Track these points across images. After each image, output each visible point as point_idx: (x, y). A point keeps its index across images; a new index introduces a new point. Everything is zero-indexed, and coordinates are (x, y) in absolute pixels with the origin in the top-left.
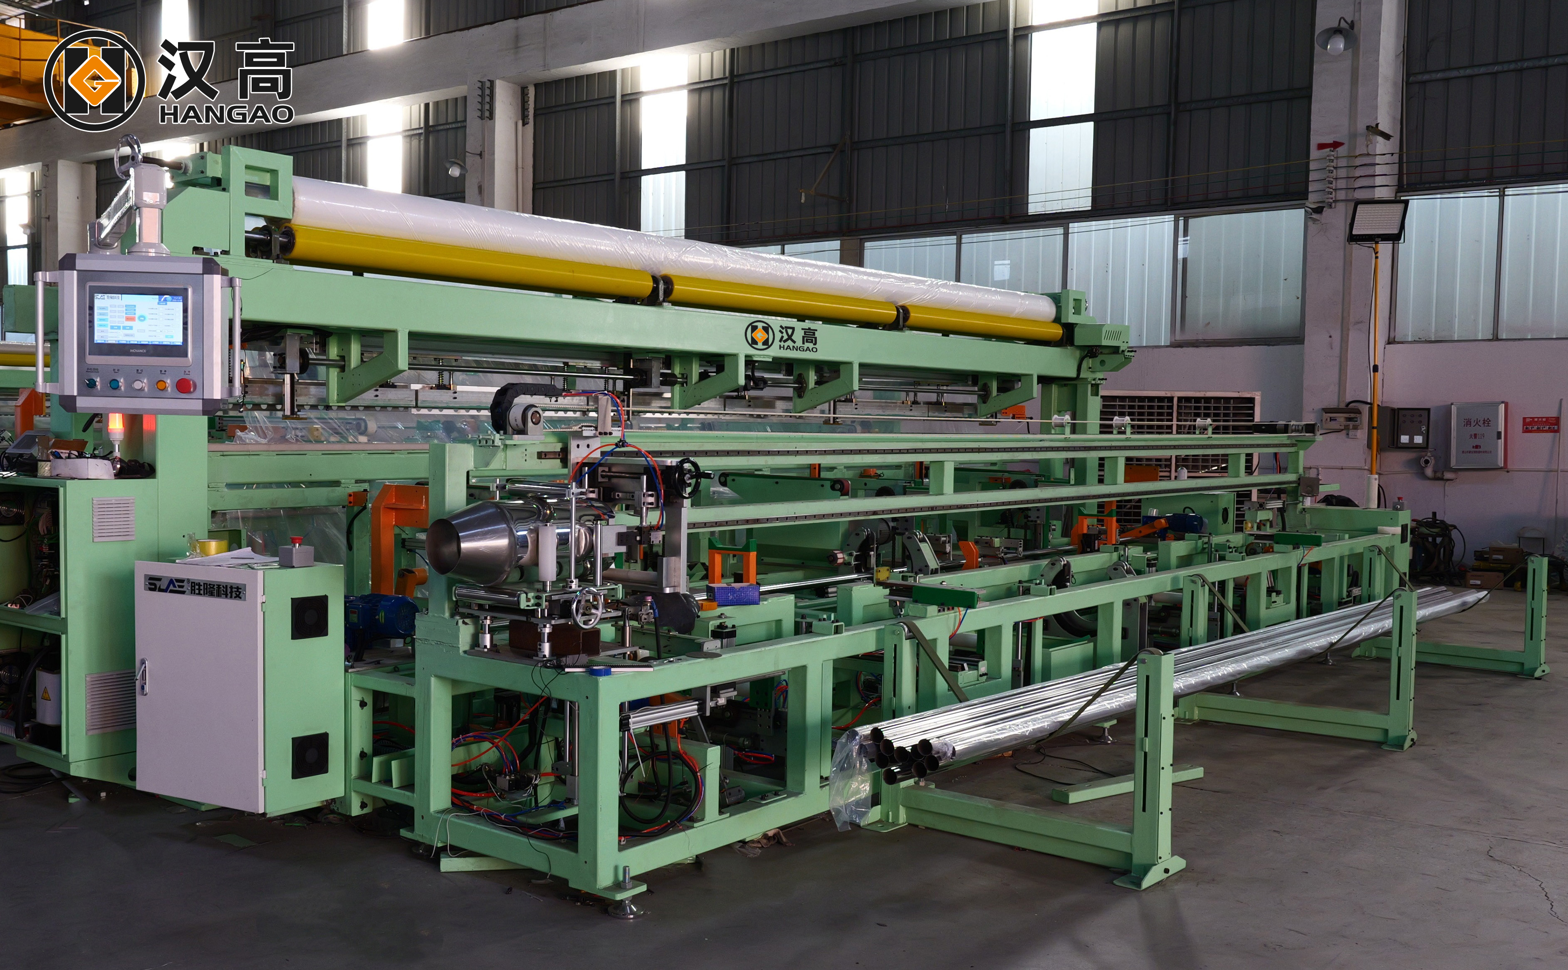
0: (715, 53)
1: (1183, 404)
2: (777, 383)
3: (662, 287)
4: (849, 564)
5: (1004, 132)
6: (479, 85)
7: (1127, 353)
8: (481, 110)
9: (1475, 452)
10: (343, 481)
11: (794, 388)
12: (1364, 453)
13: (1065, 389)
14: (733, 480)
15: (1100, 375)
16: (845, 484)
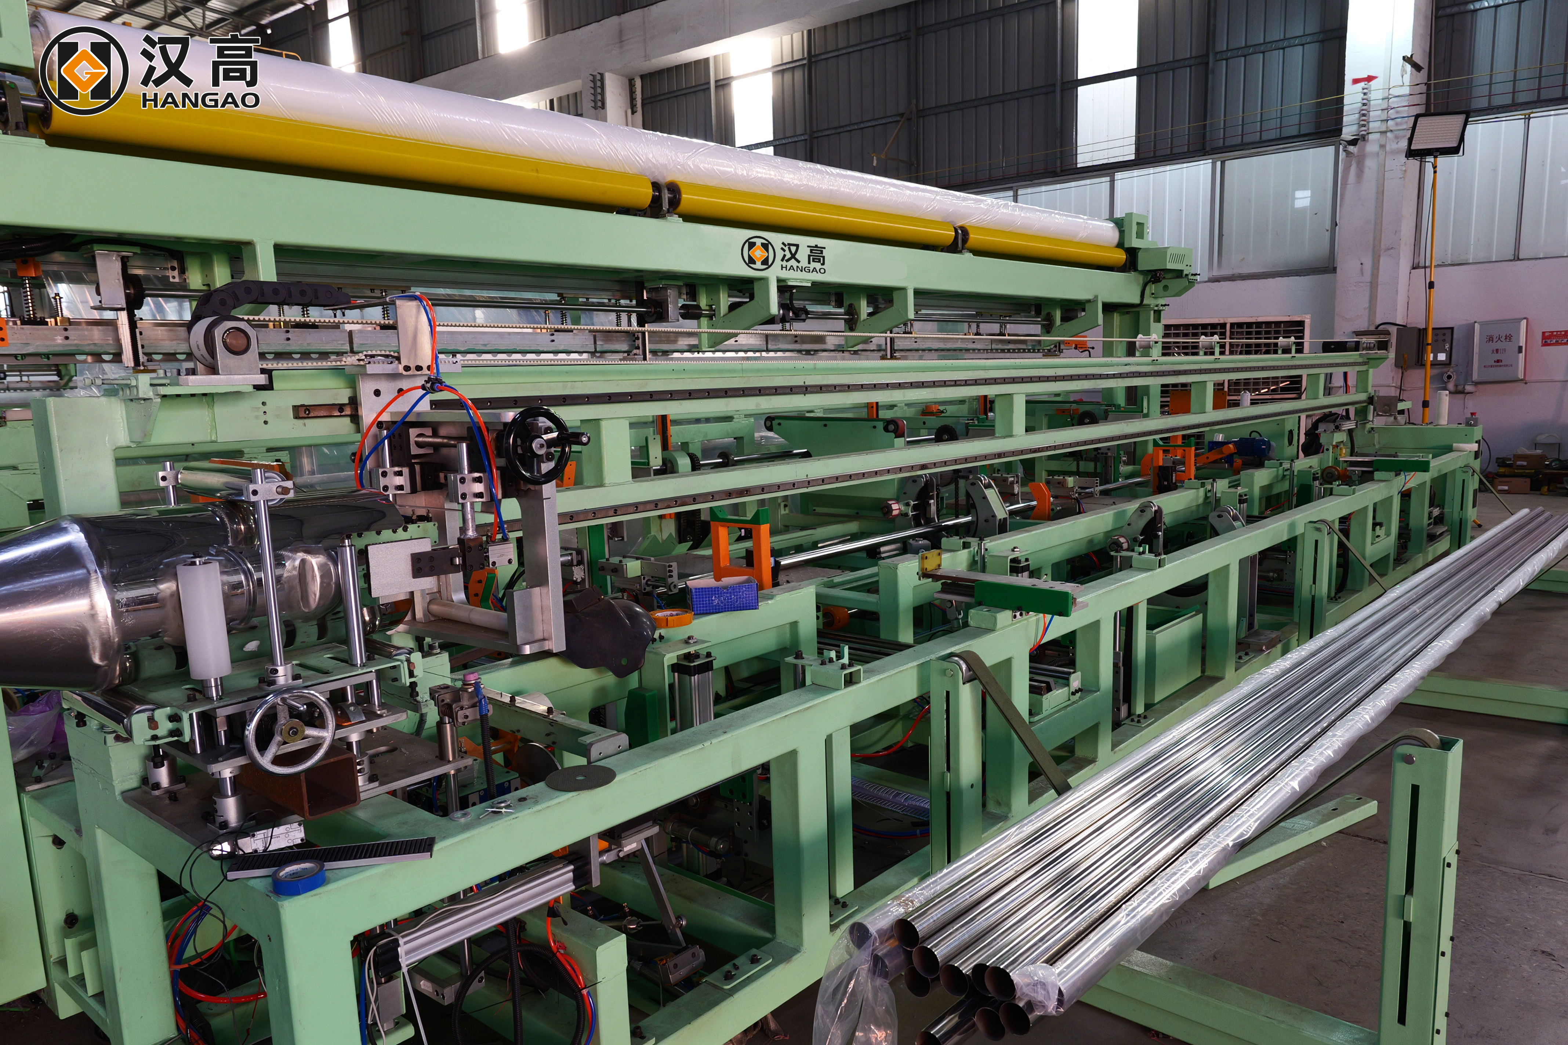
0: (795, 35)
1: (1236, 330)
2: (825, 316)
3: (666, 196)
4: (906, 515)
5: (1054, 91)
6: (591, 78)
7: (1190, 277)
8: (595, 101)
9: (1496, 366)
10: (246, 451)
11: (845, 320)
12: (1392, 371)
13: (1127, 317)
14: (779, 424)
15: (1162, 301)
16: (900, 423)
